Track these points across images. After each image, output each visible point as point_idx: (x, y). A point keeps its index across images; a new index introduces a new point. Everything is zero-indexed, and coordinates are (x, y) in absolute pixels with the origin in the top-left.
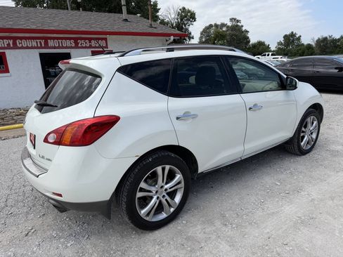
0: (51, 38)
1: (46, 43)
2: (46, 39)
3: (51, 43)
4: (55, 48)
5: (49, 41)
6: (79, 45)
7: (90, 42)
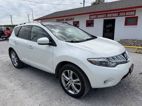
0: (108, 13)
1: (107, 16)
2: (107, 14)
3: (108, 15)
4: (109, 17)
5: (108, 14)
6: (120, 15)
7: (126, 13)
